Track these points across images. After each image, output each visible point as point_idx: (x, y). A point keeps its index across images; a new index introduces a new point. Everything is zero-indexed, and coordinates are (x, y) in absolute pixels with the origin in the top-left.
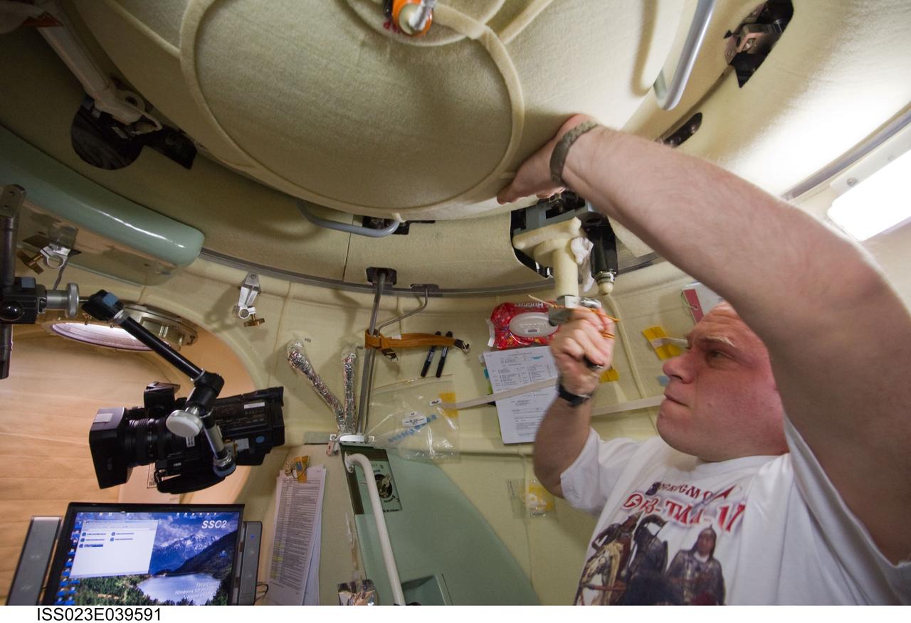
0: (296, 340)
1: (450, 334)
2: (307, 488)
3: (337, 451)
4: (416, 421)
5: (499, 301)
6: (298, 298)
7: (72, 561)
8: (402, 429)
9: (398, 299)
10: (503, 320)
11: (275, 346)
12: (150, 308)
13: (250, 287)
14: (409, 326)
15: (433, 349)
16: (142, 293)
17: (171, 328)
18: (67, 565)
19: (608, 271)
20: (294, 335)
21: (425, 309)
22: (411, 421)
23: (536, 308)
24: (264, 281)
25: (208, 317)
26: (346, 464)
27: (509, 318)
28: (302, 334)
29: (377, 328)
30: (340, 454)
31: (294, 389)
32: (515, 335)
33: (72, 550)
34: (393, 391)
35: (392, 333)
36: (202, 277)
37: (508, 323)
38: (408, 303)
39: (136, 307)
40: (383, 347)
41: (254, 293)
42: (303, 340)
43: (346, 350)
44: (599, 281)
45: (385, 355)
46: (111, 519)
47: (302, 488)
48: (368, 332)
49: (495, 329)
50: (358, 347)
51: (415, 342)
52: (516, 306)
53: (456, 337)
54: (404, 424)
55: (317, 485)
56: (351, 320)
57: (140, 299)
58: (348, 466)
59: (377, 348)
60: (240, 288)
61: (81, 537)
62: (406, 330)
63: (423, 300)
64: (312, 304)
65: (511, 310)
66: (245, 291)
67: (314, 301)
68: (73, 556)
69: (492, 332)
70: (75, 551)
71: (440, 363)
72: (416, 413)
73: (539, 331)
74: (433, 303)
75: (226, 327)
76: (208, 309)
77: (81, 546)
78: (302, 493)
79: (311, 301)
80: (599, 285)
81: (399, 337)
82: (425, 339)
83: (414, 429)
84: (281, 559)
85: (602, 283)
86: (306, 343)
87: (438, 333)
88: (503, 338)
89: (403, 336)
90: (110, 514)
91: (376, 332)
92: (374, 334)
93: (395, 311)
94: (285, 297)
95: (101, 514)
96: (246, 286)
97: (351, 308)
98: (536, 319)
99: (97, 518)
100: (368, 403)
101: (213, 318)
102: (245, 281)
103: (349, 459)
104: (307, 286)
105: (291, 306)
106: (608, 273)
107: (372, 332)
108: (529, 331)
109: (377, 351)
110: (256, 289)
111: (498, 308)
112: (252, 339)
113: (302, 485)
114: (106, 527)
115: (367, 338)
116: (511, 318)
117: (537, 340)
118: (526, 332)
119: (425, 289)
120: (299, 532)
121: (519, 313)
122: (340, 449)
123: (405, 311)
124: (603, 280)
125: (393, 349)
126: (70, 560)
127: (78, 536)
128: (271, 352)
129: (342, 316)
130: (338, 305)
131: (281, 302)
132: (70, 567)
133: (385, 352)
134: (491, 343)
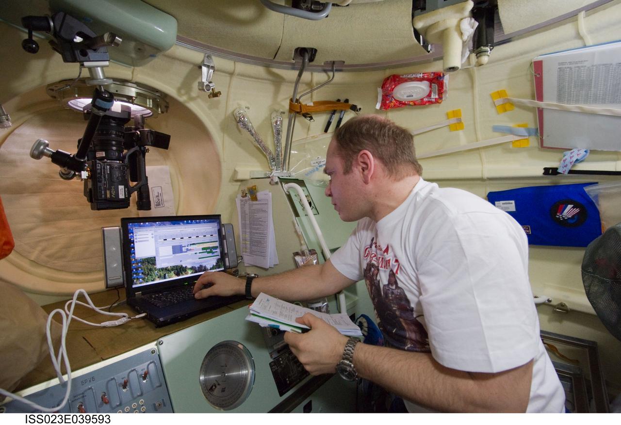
0: (240, 108)
1: (347, 101)
2: (258, 204)
3: (277, 182)
4: (320, 162)
5: (388, 73)
6: (242, 75)
7: (134, 250)
8: (311, 168)
9: (312, 74)
10: (390, 89)
11: (226, 112)
12: (139, 85)
13: (208, 66)
14: (319, 96)
15: (334, 112)
16: (133, 73)
17: (154, 101)
18: (132, 252)
19: (487, 47)
20: (238, 104)
21: (332, 82)
22: (317, 163)
23: (417, 78)
24: (217, 61)
25: (179, 90)
26: (284, 189)
27: (393, 87)
28: (244, 104)
29: (298, 98)
30: (280, 184)
31: (240, 143)
32: (395, 100)
33: (132, 244)
34: (305, 143)
35: (307, 101)
36: (173, 58)
37: (393, 90)
38: (320, 77)
39: (130, 84)
40: (303, 112)
41: (211, 71)
42: (245, 108)
43: (274, 115)
44: (478, 55)
45: (306, 117)
46: (147, 226)
47: (256, 204)
48: (291, 100)
49: (383, 96)
50: (282, 113)
51: (323, 107)
52: (402, 77)
53: (351, 103)
54: (313, 165)
55: (267, 202)
56: (277, 92)
57: (132, 78)
58: (286, 191)
59: (298, 112)
60: (200, 67)
61: (135, 237)
62: (315, 99)
63: (331, 74)
64: (250, 79)
65: (396, 80)
66: (204, 69)
67: (252, 77)
68: (134, 248)
69: (380, 98)
70: (134, 245)
71: (338, 122)
72: (320, 157)
73: (414, 95)
74: (339, 77)
75: (192, 99)
76: (179, 85)
77: (136, 242)
78: (255, 207)
79: (250, 77)
80: (477, 58)
81: (312, 104)
82: (329, 105)
83: (318, 167)
84: (248, 243)
85: (480, 56)
86: (246, 110)
87: (339, 100)
88: (388, 102)
89: (314, 103)
90: (147, 223)
91: (297, 101)
92: (296, 102)
93: (309, 84)
94: (231, 74)
95: (142, 224)
96: (205, 65)
97: (278, 81)
98: (414, 87)
99: (140, 226)
100: (290, 151)
101: (183, 92)
102: (203, 61)
103: (286, 186)
104: (246, 64)
105: (235, 81)
106: (487, 48)
107: (295, 101)
108: (407, 96)
109: (297, 115)
110: (213, 67)
111: (387, 79)
112: (210, 108)
113: (255, 202)
114: (147, 231)
115: (291, 105)
116: (395, 86)
117: (411, 103)
118: (405, 97)
119: (333, 66)
120: (258, 228)
121: (402, 83)
122: (279, 181)
123: (317, 84)
124: (482, 54)
125: (309, 113)
126: (133, 249)
127: (133, 237)
128: (223, 117)
129: (271, 88)
130: (269, 80)
131: (228, 78)
132: (134, 253)
133: (305, 115)
134: (378, 106)
